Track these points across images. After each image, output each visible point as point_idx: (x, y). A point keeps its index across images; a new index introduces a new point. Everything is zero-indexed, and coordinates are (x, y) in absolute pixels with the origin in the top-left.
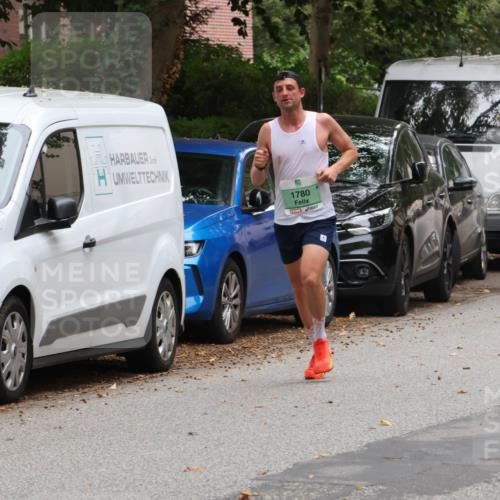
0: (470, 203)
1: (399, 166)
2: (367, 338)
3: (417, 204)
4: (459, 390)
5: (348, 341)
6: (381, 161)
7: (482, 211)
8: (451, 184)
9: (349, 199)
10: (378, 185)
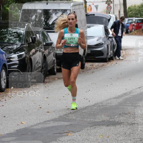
0: (51, 50)
1: (27, 38)
3: (33, 50)
4: (47, 111)
5: (11, 96)
7: (55, 52)
8: (44, 44)
9: (11, 49)
10: (20, 44)
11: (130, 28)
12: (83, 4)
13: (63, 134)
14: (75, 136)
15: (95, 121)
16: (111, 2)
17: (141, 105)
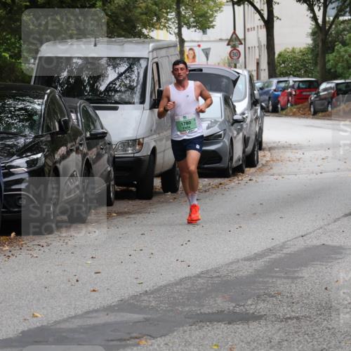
0: (102, 149)
1: (48, 121)
2: (24, 252)
3: (63, 150)
4: (92, 289)
5: (10, 255)
6: (36, 118)
7: (111, 154)
8: (88, 135)
9: (11, 146)
10: (33, 136)
11: (282, 100)
12: (176, 46)
13: (128, 342)
14: (156, 346)
15: (202, 311)
16: (239, 43)
17: (306, 276)
